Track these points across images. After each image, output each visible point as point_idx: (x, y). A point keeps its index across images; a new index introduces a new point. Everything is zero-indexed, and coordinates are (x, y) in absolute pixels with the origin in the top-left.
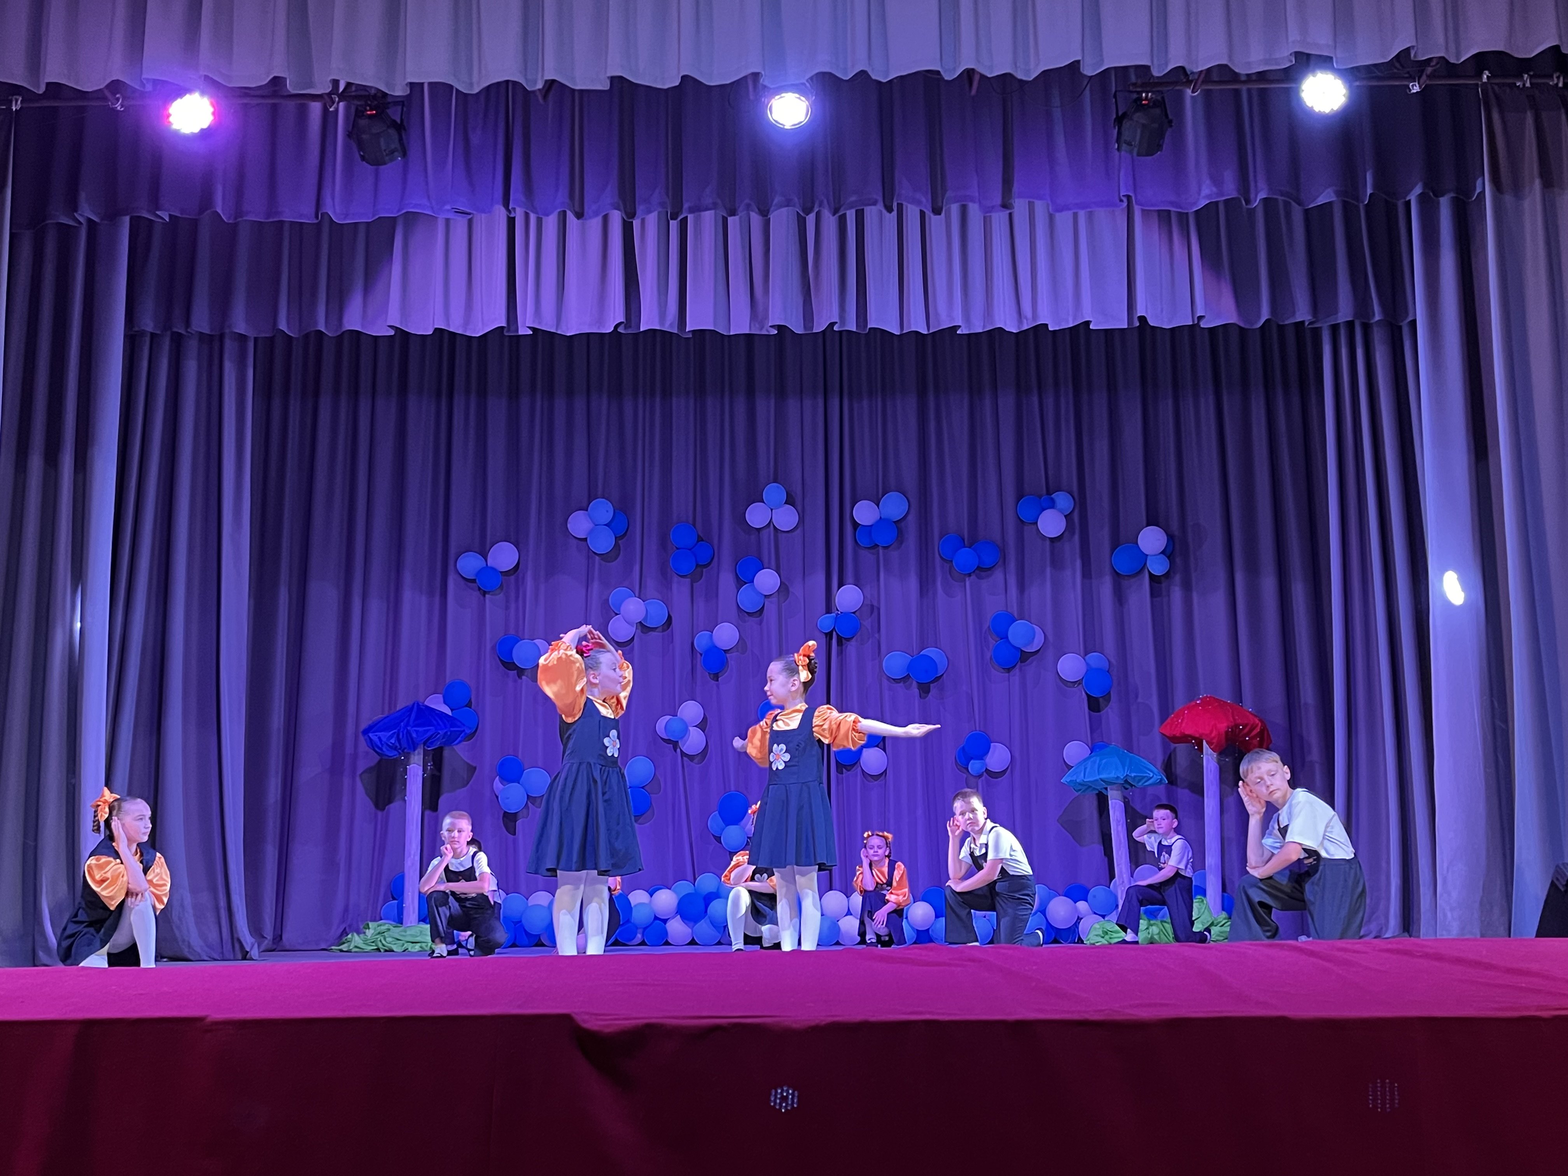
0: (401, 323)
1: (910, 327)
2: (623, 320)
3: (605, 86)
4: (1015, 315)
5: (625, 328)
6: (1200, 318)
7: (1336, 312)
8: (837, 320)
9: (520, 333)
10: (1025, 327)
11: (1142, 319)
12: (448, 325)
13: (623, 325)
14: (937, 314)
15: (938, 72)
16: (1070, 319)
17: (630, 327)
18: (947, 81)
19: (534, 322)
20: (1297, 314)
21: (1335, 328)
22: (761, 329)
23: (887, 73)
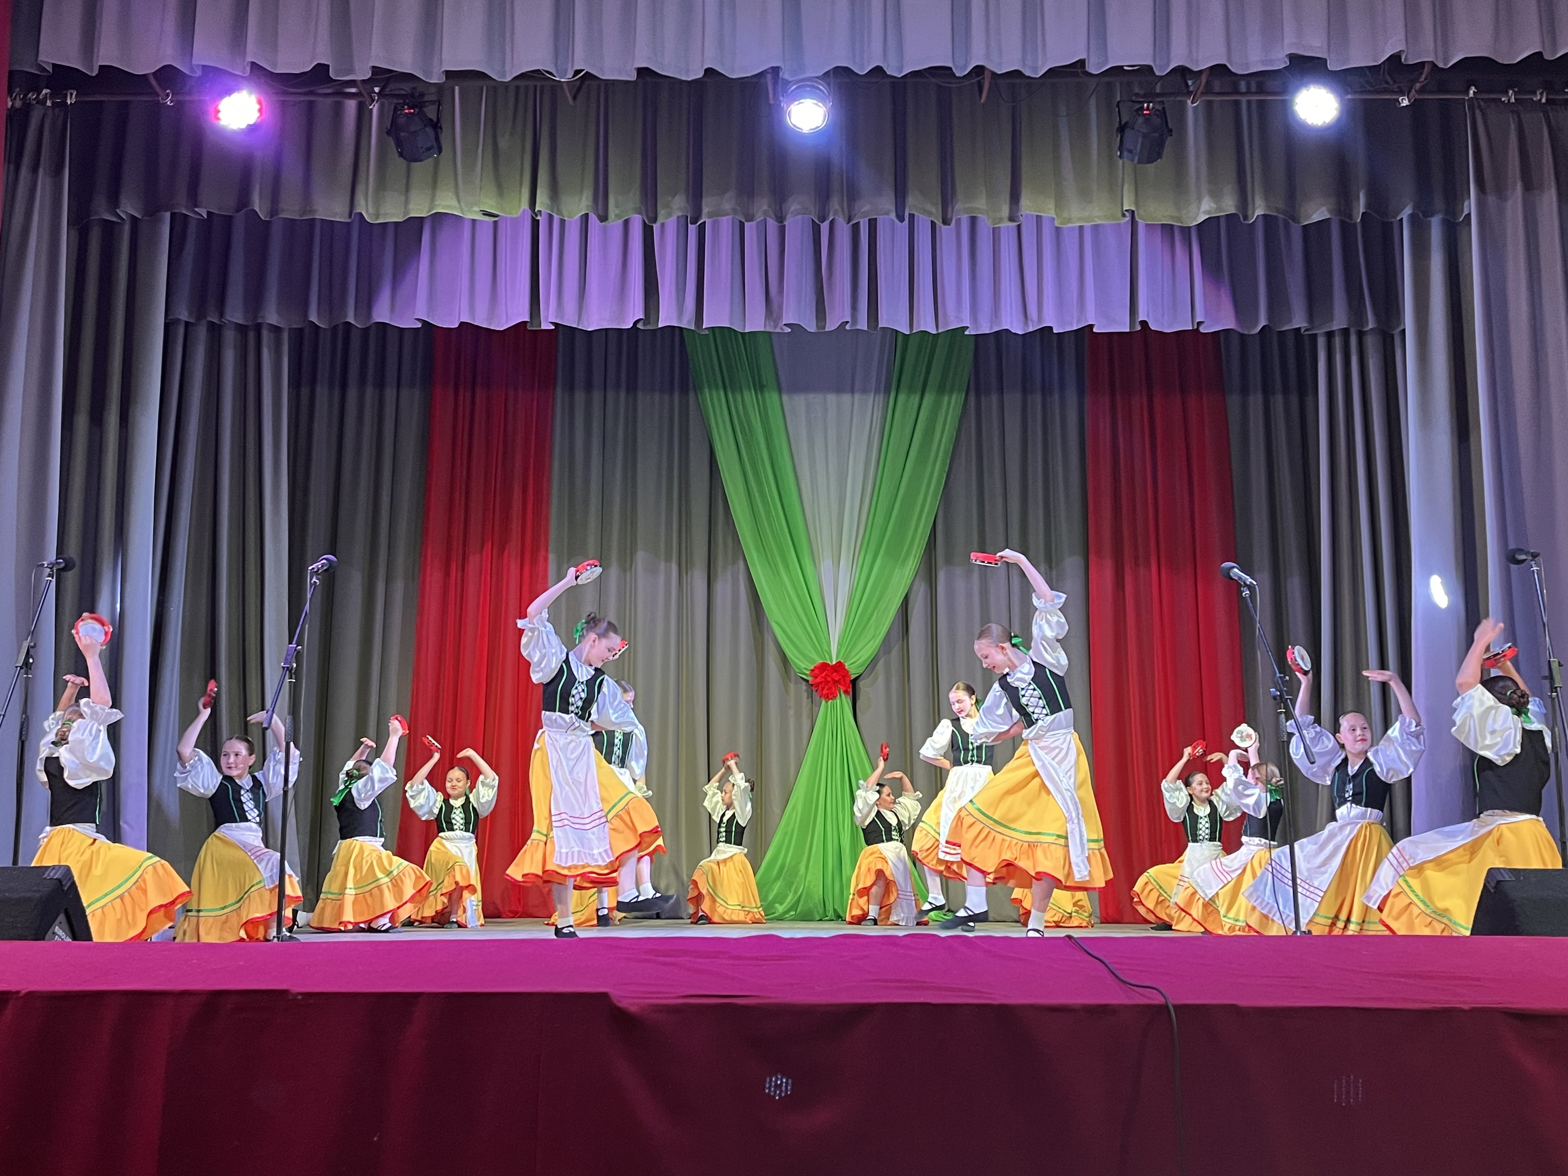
0: (428, 316)
1: (919, 326)
2: (641, 316)
3: (633, 77)
4: (1022, 318)
5: (644, 325)
6: (1199, 323)
7: (1331, 319)
8: (849, 320)
9: (543, 327)
10: (1031, 329)
11: (1144, 324)
12: (474, 319)
13: (642, 322)
14: (945, 314)
15: (950, 69)
16: (1075, 321)
17: (649, 323)
18: (959, 78)
19: (556, 317)
20: (1294, 321)
21: (1330, 335)
22: (776, 327)
23: (901, 69)
